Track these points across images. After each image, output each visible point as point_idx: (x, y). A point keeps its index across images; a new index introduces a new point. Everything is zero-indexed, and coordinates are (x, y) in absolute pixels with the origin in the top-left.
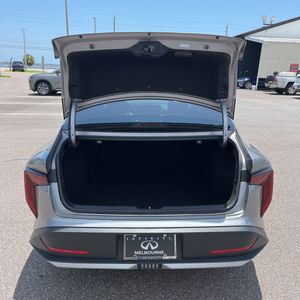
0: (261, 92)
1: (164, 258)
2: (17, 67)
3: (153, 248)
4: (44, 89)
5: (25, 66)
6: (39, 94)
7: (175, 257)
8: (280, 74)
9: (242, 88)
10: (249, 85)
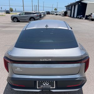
0: (86, 20)
1: (51, 88)
2: (7, 12)
3: (47, 85)
4: (16, 20)
5: (10, 12)
6: (14, 22)
7: (54, 88)
8: (93, 14)
9: (80, 19)
10: (82, 18)
